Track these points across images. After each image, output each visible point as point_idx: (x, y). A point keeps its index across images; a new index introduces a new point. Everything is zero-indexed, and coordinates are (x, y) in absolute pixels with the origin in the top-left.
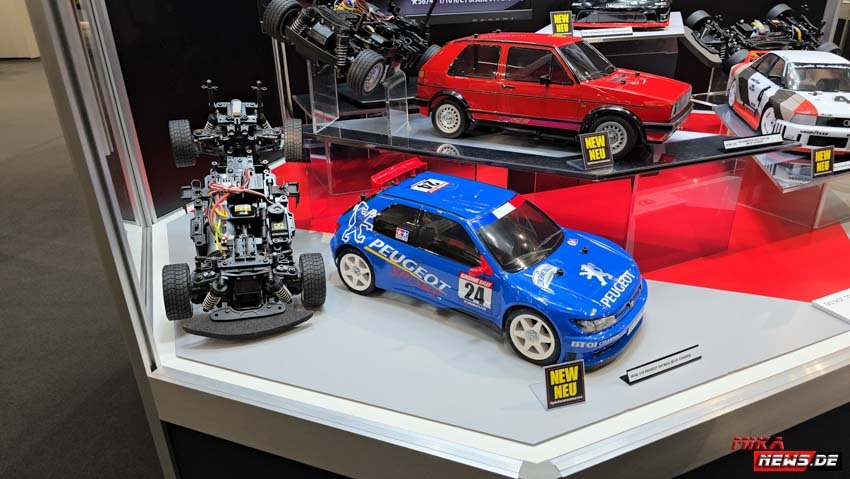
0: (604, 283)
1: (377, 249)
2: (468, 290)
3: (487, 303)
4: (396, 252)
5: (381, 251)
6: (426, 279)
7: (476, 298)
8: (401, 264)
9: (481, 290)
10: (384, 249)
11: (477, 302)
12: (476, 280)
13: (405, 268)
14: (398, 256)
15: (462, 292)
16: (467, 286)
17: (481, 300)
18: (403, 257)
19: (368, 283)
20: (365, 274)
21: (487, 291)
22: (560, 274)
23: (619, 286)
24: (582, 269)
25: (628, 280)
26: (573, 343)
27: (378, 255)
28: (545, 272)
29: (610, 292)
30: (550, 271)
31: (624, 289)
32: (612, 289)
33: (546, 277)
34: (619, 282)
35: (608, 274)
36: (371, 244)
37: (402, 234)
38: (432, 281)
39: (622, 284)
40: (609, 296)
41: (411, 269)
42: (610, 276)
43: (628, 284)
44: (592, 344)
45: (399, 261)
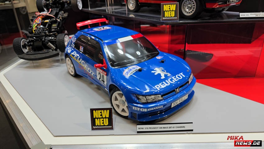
0: (163, 77)
1: (73, 56)
2: (99, 76)
3: (105, 83)
4: (79, 57)
5: (75, 57)
6: (88, 70)
7: (102, 80)
8: (80, 62)
9: (103, 76)
10: (76, 56)
11: (102, 82)
12: (101, 71)
13: (82, 65)
14: (79, 59)
15: (98, 78)
16: (99, 73)
17: (104, 81)
18: (81, 59)
19: (73, 71)
20: (72, 67)
21: (105, 77)
22: (140, 70)
23: (171, 80)
24: (155, 70)
25: (180, 77)
26: (133, 107)
27: (74, 58)
28: (132, 69)
29: (164, 82)
30: (135, 69)
31: (174, 81)
32: (166, 81)
33: (131, 71)
34: (173, 78)
35: (168, 73)
36: (72, 54)
37: (82, 49)
38: (90, 71)
39: (175, 79)
40: (162, 84)
41: (84, 65)
42: (169, 75)
43: (178, 80)
44: (144, 109)
45: (80, 61)
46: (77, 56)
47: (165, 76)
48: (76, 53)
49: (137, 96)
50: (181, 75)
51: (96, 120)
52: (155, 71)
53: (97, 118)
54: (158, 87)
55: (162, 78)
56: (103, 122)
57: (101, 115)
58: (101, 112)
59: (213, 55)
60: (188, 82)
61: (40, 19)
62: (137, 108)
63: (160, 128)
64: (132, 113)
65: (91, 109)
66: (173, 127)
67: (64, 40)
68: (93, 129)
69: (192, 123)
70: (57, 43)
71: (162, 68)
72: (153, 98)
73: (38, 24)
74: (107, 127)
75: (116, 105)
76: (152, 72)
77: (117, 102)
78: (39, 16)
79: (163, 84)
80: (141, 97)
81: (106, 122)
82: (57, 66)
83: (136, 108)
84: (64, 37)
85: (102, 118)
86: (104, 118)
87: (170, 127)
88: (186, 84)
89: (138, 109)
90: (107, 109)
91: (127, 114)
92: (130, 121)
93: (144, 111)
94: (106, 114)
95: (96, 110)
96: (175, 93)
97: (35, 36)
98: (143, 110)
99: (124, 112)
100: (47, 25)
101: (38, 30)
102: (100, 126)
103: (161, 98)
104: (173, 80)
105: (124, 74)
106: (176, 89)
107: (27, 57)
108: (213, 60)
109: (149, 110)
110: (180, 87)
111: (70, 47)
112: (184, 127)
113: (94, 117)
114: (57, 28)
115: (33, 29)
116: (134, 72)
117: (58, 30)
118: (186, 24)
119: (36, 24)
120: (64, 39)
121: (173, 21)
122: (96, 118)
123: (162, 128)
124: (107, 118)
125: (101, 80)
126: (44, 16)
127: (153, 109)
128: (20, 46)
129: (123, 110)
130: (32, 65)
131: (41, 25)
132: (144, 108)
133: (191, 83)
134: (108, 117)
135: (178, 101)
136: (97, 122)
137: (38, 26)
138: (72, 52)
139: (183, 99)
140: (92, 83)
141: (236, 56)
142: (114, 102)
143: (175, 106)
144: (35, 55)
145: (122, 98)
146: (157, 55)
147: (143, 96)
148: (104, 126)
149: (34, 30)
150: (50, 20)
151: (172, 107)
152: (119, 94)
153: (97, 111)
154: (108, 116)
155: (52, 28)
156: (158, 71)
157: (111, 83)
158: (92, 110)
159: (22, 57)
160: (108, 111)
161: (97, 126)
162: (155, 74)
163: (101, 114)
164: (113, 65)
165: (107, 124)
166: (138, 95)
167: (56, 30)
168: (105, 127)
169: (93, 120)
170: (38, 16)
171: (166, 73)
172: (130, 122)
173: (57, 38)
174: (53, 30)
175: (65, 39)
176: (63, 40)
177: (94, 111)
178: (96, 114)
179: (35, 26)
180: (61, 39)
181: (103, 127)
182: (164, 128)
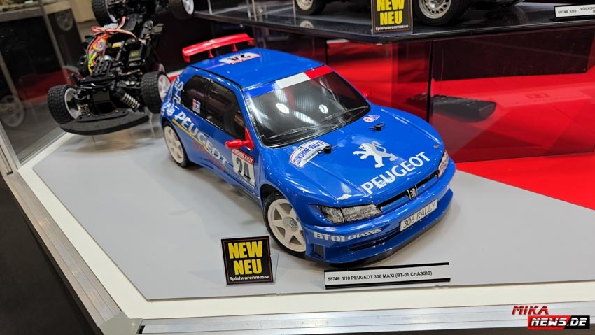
0: (380, 164)
1: (180, 121)
2: (239, 165)
3: (252, 181)
5: (183, 124)
6: (213, 153)
7: (245, 175)
9: (246, 166)
11: (246, 179)
12: (242, 155)
14: (194, 129)
15: (236, 169)
16: (238, 160)
17: (249, 178)
18: (197, 130)
19: (182, 155)
20: (179, 147)
21: (251, 167)
22: (327, 151)
23: (398, 170)
24: (360, 148)
25: (419, 163)
26: (316, 233)
27: (181, 127)
28: (310, 149)
29: (381, 176)
30: (317, 148)
31: (405, 173)
32: (388, 172)
33: (309, 154)
34: (402, 164)
35: (391, 155)
36: (177, 117)
37: (196, 106)
38: (217, 156)
39: (406, 167)
40: (377, 180)
41: (204, 142)
42: (393, 158)
43: (414, 168)
44: (338, 237)
45: (195, 134)
46: (187, 122)
47: (385, 160)
48: (185, 116)
49: (321, 209)
50: (420, 157)
51: (235, 262)
52: (361, 150)
53: (238, 260)
54: (368, 186)
55: (376, 166)
56: (250, 267)
57: (246, 253)
58: (245, 247)
59: (495, 104)
60: (437, 172)
61: (102, 41)
62: (323, 236)
63: (376, 277)
64: (312, 245)
65: (222, 240)
66: (405, 275)
67: (157, 87)
68: (229, 283)
69: (448, 264)
70: (143, 93)
71: (377, 143)
72: (359, 213)
73: (100, 54)
74: (261, 277)
75: (278, 227)
76: (355, 153)
77: (279, 223)
78: (100, 34)
79: (380, 179)
80: (330, 211)
81: (258, 267)
82: (147, 144)
83: (321, 235)
84: (157, 80)
85: (248, 258)
86: (251, 259)
87: (398, 275)
88: (432, 176)
89: (327, 237)
90: (257, 239)
91: (301, 248)
92: (308, 262)
93: (338, 240)
94: (257, 249)
95: (234, 241)
96: (408, 200)
97: (93, 80)
98: (336, 238)
99: (296, 243)
100: (119, 54)
101: (100, 67)
102: (245, 275)
103: (376, 212)
104: (403, 170)
105: (293, 159)
106: (410, 189)
107: (81, 127)
108: (497, 115)
109: (349, 238)
110: (419, 185)
111: (171, 101)
112: (429, 273)
113: (231, 257)
114: (141, 61)
115: (89, 66)
116: (313, 154)
117: (144, 64)
118: (431, 40)
119: (94, 53)
120: (157, 83)
121: (399, 34)
122: (235, 259)
123: (380, 276)
124: (259, 258)
125: (242, 174)
126: (110, 34)
127: (358, 236)
128: (63, 105)
129: (294, 240)
130: (93, 144)
131: (106, 54)
132: (340, 235)
133: (443, 174)
134: (261, 256)
135: (416, 215)
136: (238, 268)
137: (99, 58)
138: (176, 112)
139: (427, 210)
140: (223, 181)
141: (549, 104)
142: (274, 224)
143: (407, 226)
144: (96, 123)
145: (289, 213)
146: (366, 112)
147: (336, 208)
148: (254, 275)
149: (92, 68)
150: (123, 42)
151: (402, 229)
152: (282, 205)
153: (236, 244)
154: (260, 254)
155: (130, 60)
156: (368, 149)
157: (264, 181)
158: (225, 243)
159: (69, 128)
160: (261, 243)
161: (237, 276)
162: (362, 158)
163: (245, 250)
164: (266, 142)
165: (260, 271)
166: (325, 207)
167: (140, 64)
168: (255, 278)
169: (229, 263)
170: (98, 35)
171: (388, 155)
172: (311, 265)
173: (142, 82)
174: (132, 65)
175: (160, 83)
176: (155, 86)
177: (230, 245)
178: (235, 251)
179: (93, 58)
180: (150, 84)
181: (250, 278)
182: (384, 276)
